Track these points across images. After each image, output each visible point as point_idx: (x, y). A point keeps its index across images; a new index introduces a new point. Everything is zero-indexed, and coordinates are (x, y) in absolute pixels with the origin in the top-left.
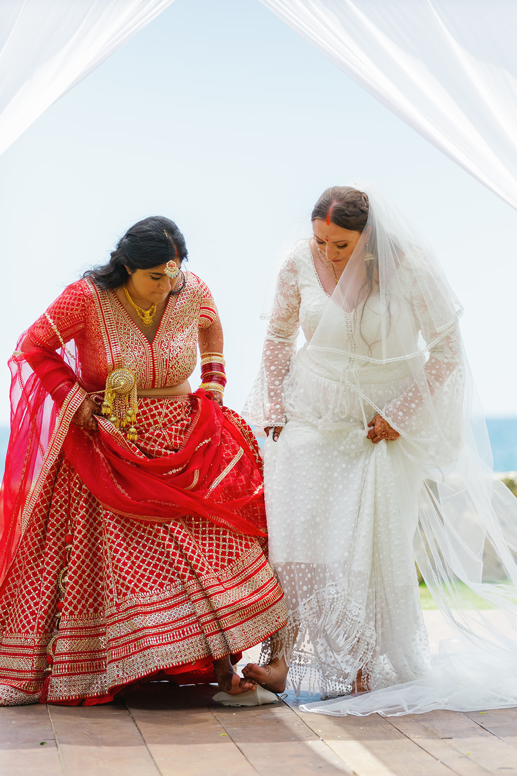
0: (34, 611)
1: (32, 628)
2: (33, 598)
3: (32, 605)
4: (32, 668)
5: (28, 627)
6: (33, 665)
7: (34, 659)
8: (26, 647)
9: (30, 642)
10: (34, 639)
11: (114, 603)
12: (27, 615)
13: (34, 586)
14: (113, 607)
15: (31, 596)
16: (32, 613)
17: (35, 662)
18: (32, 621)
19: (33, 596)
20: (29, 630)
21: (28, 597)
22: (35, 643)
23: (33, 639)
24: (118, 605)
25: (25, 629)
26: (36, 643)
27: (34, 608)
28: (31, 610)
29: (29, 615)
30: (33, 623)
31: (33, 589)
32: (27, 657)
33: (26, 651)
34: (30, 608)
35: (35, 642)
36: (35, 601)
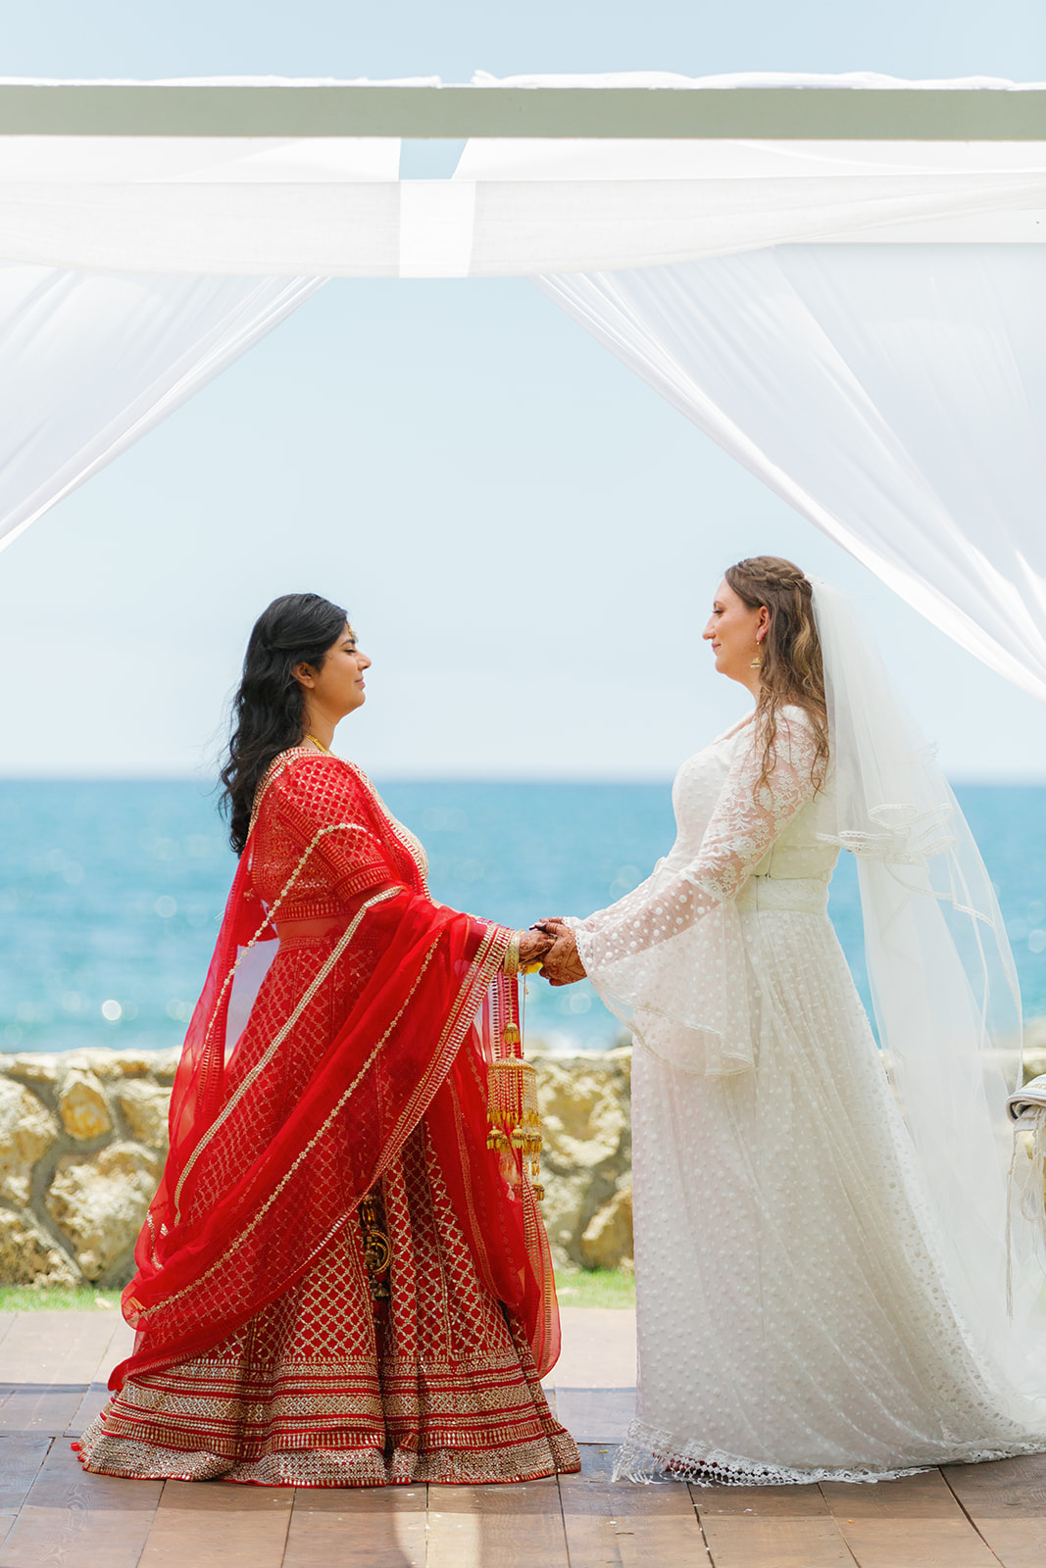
11: (448, 1358)
14: (444, 1363)
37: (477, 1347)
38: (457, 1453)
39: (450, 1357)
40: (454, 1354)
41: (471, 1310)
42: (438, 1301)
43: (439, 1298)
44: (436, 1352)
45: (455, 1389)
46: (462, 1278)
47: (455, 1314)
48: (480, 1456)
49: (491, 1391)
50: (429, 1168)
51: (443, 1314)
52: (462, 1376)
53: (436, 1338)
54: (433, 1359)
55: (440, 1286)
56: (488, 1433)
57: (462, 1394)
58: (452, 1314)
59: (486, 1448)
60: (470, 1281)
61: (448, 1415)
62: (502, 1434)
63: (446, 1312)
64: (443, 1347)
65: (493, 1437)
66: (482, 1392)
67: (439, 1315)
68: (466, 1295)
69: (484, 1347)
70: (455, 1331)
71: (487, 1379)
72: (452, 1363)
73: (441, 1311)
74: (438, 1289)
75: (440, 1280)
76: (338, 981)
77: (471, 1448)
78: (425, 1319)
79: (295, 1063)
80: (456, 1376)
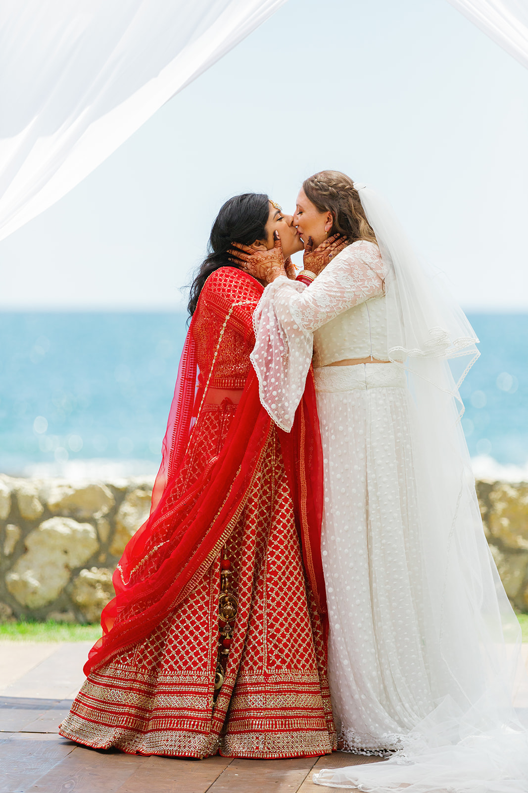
0: (205, 646)
1: (205, 665)
2: (202, 634)
3: (202, 641)
4: (207, 708)
5: (200, 665)
6: (208, 704)
7: (209, 698)
8: (200, 685)
9: (204, 680)
10: (208, 677)
11: (263, 672)
12: (198, 651)
13: (202, 621)
14: (260, 675)
15: (200, 631)
16: (203, 649)
17: (209, 701)
18: (203, 657)
19: (202, 631)
20: (202, 667)
21: (197, 633)
22: (209, 681)
23: (206, 677)
24: (267, 676)
25: (197, 667)
26: (211, 680)
27: (204, 644)
28: (201, 646)
29: (200, 651)
30: (205, 660)
31: (201, 624)
32: (200, 696)
33: (200, 689)
34: (199, 644)
35: (209, 679)
36: (204, 636)
37: (284, 667)
38: (261, 735)
39: (265, 672)
40: (268, 669)
41: (283, 643)
42: (260, 634)
43: (261, 633)
44: (255, 668)
45: (266, 692)
46: (279, 622)
47: (271, 644)
48: (278, 736)
49: (290, 695)
50: (268, 550)
51: (262, 643)
52: (272, 683)
53: (256, 658)
54: (253, 673)
55: (262, 625)
56: (286, 721)
57: (271, 695)
58: (268, 643)
59: (283, 731)
60: (284, 625)
61: (259, 709)
62: (294, 723)
63: (265, 641)
64: (260, 664)
65: (289, 724)
66: (285, 695)
67: (260, 643)
68: (281, 633)
69: (289, 667)
70: (270, 655)
71: (289, 687)
72: (265, 674)
73: (261, 641)
74: (260, 627)
75: (263, 621)
76: (224, 433)
77: (272, 731)
78: (251, 646)
79: (190, 484)
80: (268, 683)
